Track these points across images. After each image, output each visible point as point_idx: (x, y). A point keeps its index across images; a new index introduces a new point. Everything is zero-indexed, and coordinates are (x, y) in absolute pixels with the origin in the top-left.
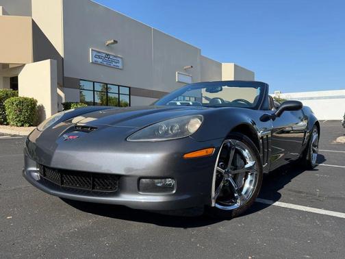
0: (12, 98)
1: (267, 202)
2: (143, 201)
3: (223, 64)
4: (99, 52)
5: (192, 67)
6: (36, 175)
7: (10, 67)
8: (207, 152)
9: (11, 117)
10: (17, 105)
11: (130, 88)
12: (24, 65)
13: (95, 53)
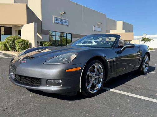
0: (18, 40)
1: (107, 89)
2: (53, 89)
3: (117, 21)
4: (57, 18)
5: (101, 23)
6: (13, 76)
7: (18, 26)
8: (77, 69)
9: (18, 48)
10: (20, 43)
11: (71, 34)
12: (23, 25)
13: (56, 19)
